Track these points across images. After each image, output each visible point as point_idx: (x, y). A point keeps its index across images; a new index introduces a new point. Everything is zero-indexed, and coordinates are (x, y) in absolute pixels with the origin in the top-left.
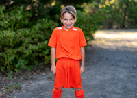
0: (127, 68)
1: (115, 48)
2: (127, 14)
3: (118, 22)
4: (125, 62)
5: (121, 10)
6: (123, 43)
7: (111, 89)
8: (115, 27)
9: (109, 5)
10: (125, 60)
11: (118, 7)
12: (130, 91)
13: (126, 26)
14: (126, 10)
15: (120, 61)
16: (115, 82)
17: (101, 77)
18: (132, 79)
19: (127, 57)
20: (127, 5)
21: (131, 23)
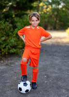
0: (60, 56)
1: (51, 43)
2: (58, 19)
3: (51, 25)
4: (59, 53)
5: (53, 16)
6: (56, 39)
7: (51, 70)
8: (49, 28)
9: (46, 12)
10: (58, 51)
11: (51, 14)
12: (64, 71)
13: (57, 28)
14: (57, 16)
15: (55, 52)
16: (53, 66)
17: (44, 63)
18: (65, 63)
19: (60, 49)
20: (58, 12)
21: (61, 25)
